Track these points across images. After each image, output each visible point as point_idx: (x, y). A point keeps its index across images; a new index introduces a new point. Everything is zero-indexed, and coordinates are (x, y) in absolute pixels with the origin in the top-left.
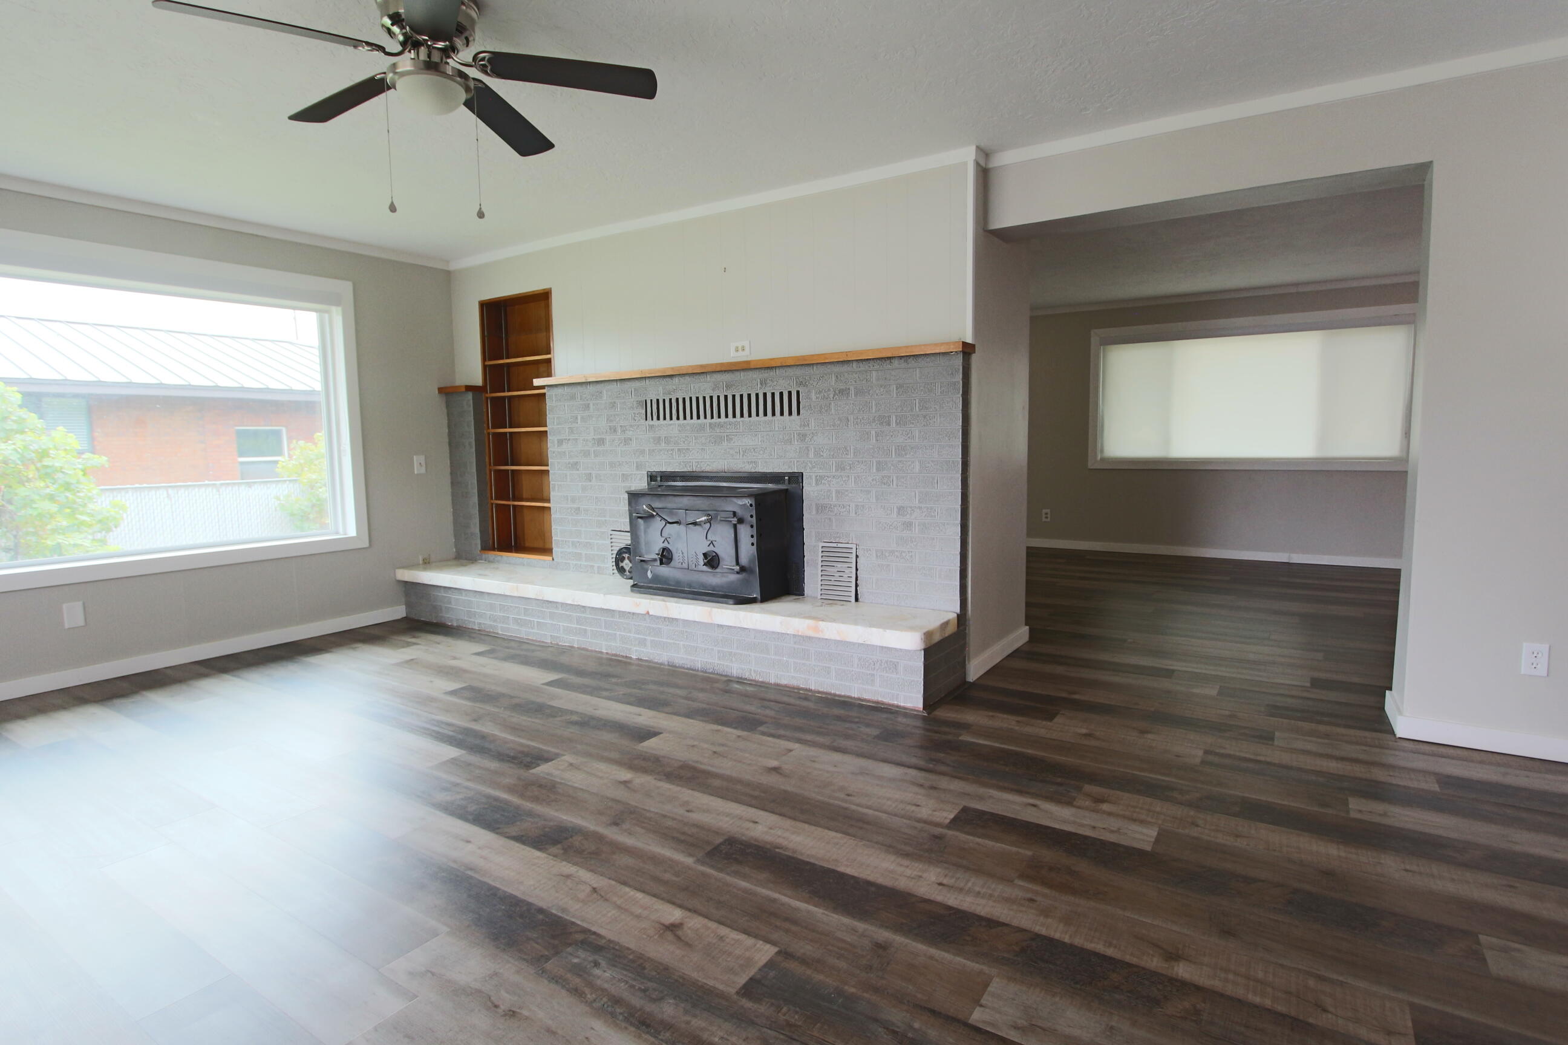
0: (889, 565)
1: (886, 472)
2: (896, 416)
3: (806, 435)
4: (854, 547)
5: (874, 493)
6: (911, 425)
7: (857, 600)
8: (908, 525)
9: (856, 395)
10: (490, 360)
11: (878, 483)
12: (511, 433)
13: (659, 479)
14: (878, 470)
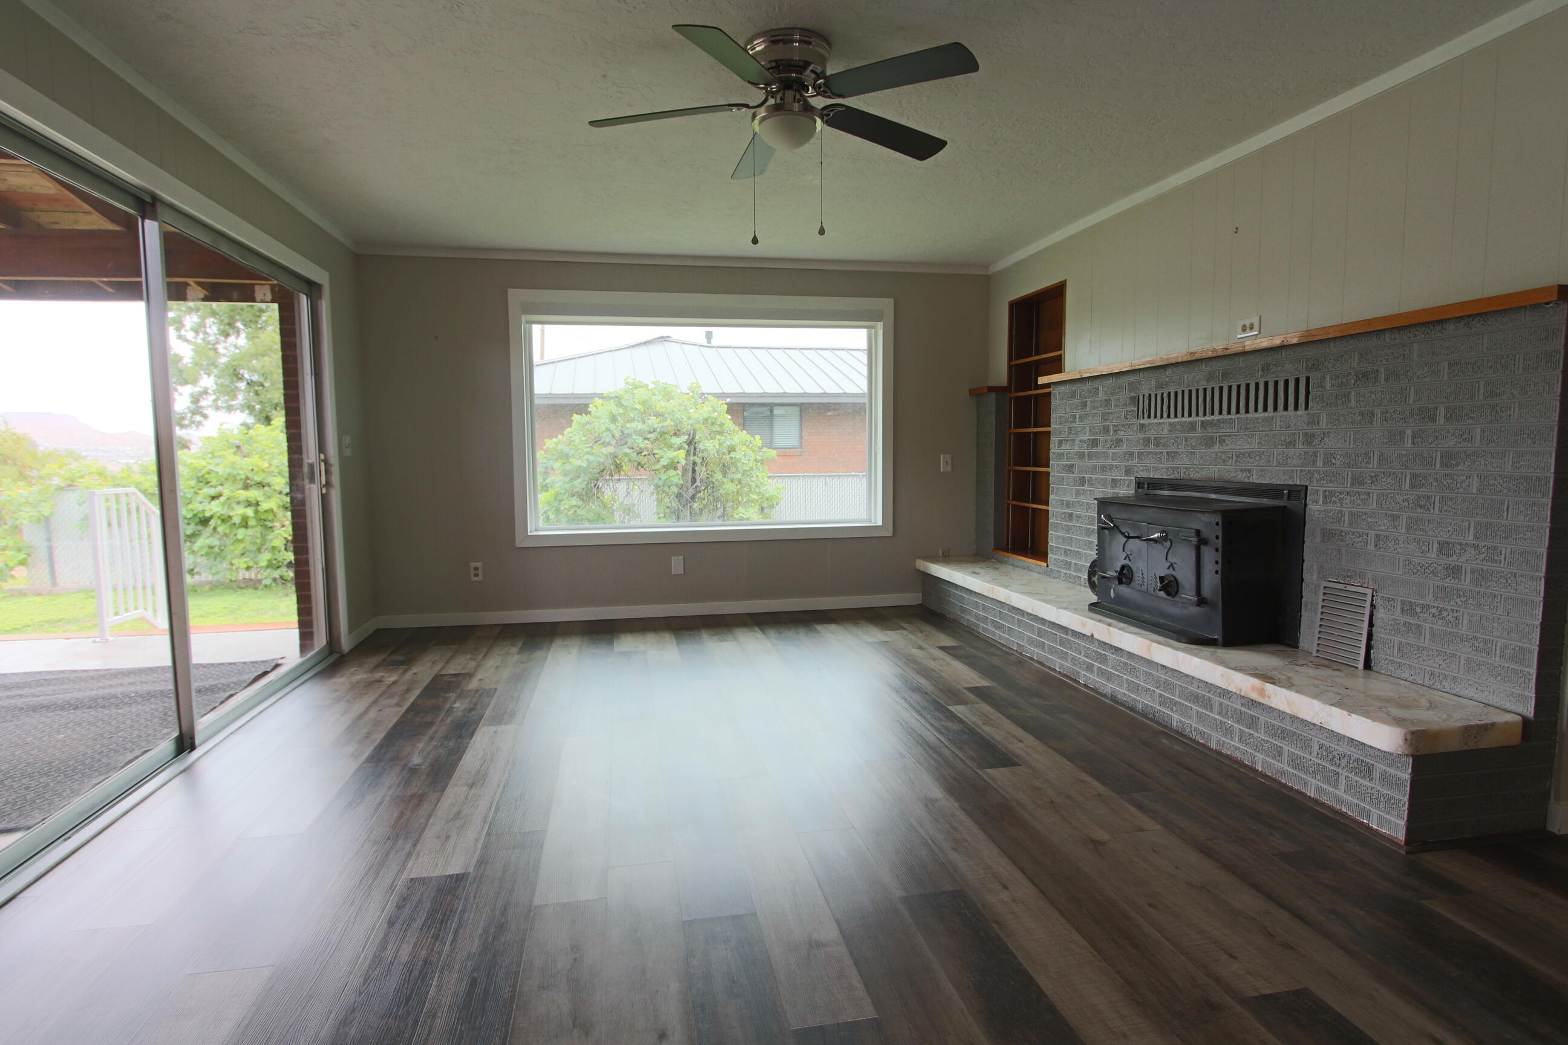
0: (1419, 626)
1: (1424, 490)
2: (1446, 408)
3: (1314, 436)
4: (1369, 592)
5: (1405, 519)
6: (1470, 421)
7: (1368, 665)
8: (1455, 571)
9: (1386, 380)
10: (1017, 359)
11: (1411, 506)
12: (1035, 433)
13: (1146, 486)
14: (1412, 486)
